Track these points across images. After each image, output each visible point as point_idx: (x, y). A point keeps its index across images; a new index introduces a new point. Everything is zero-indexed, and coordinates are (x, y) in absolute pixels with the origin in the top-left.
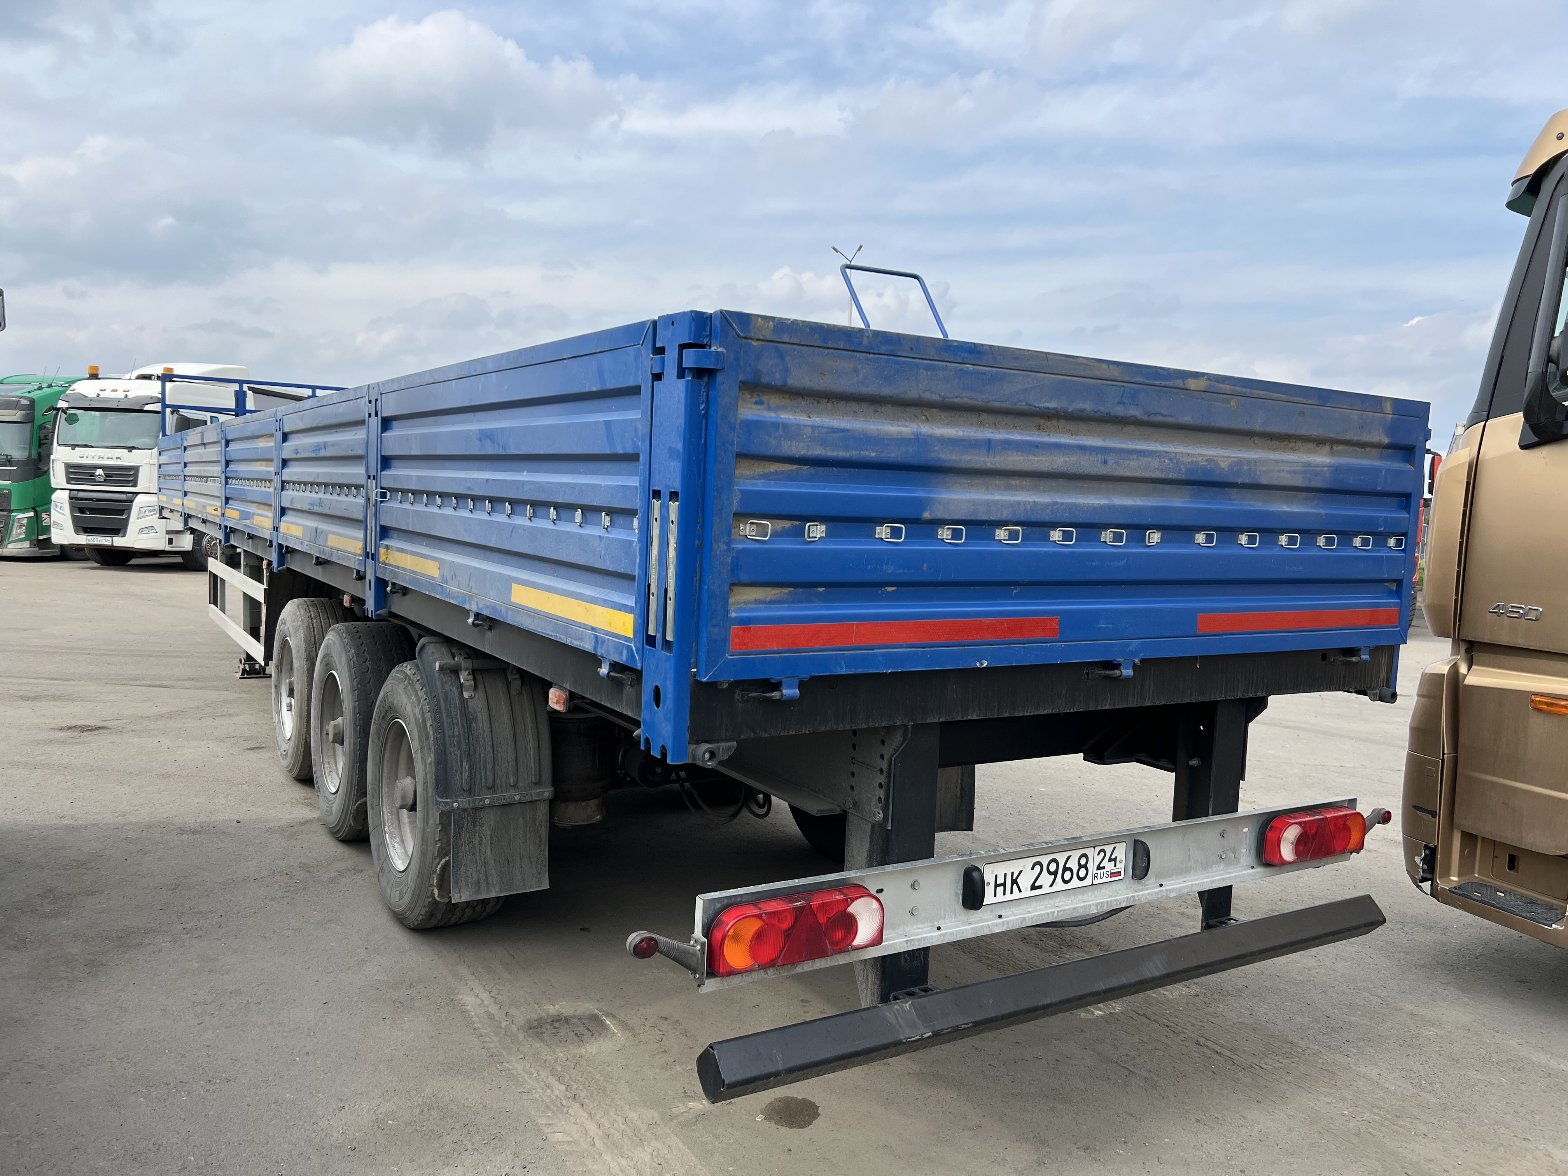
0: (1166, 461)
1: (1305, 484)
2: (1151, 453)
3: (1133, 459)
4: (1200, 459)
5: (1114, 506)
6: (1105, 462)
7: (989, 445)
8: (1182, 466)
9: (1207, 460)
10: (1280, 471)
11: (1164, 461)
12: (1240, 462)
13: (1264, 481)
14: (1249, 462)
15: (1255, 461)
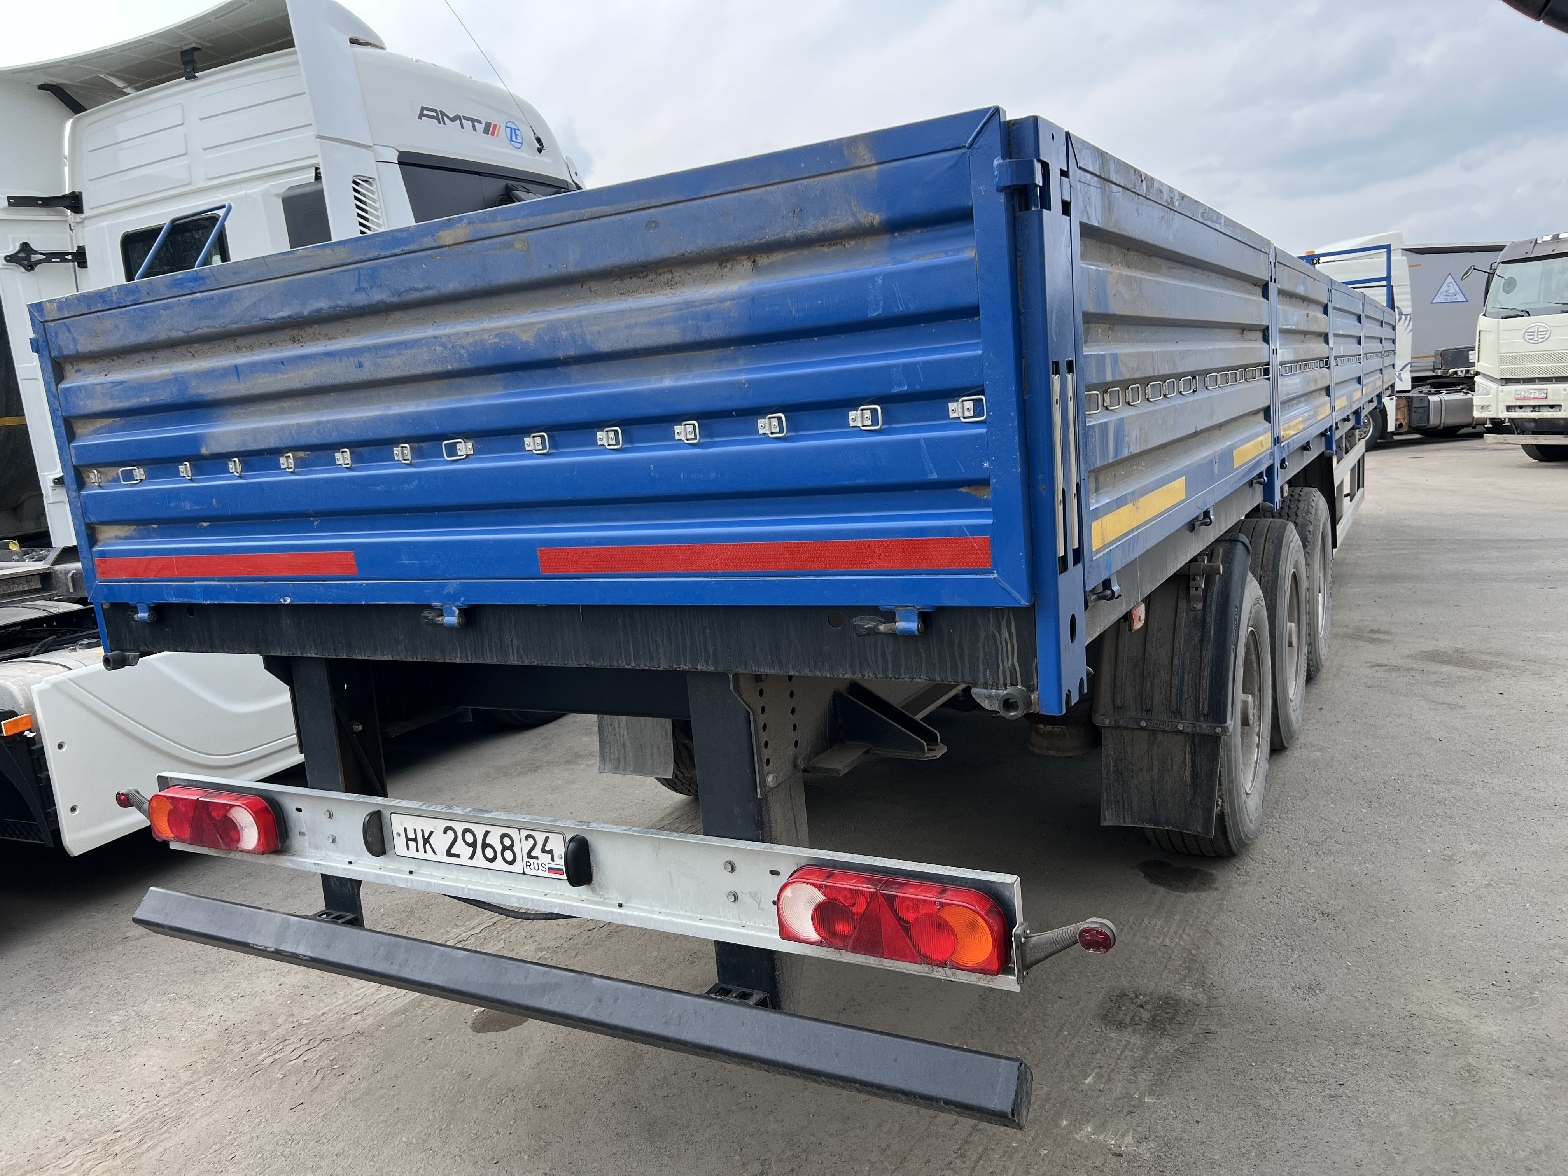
0: (438, 348)
2: (416, 343)
3: (393, 356)
4: (486, 336)
5: (387, 417)
6: (361, 365)
7: (237, 370)
8: (462, 351)
9: (497, 335)
11: (435, 349)
12: (552, 327)
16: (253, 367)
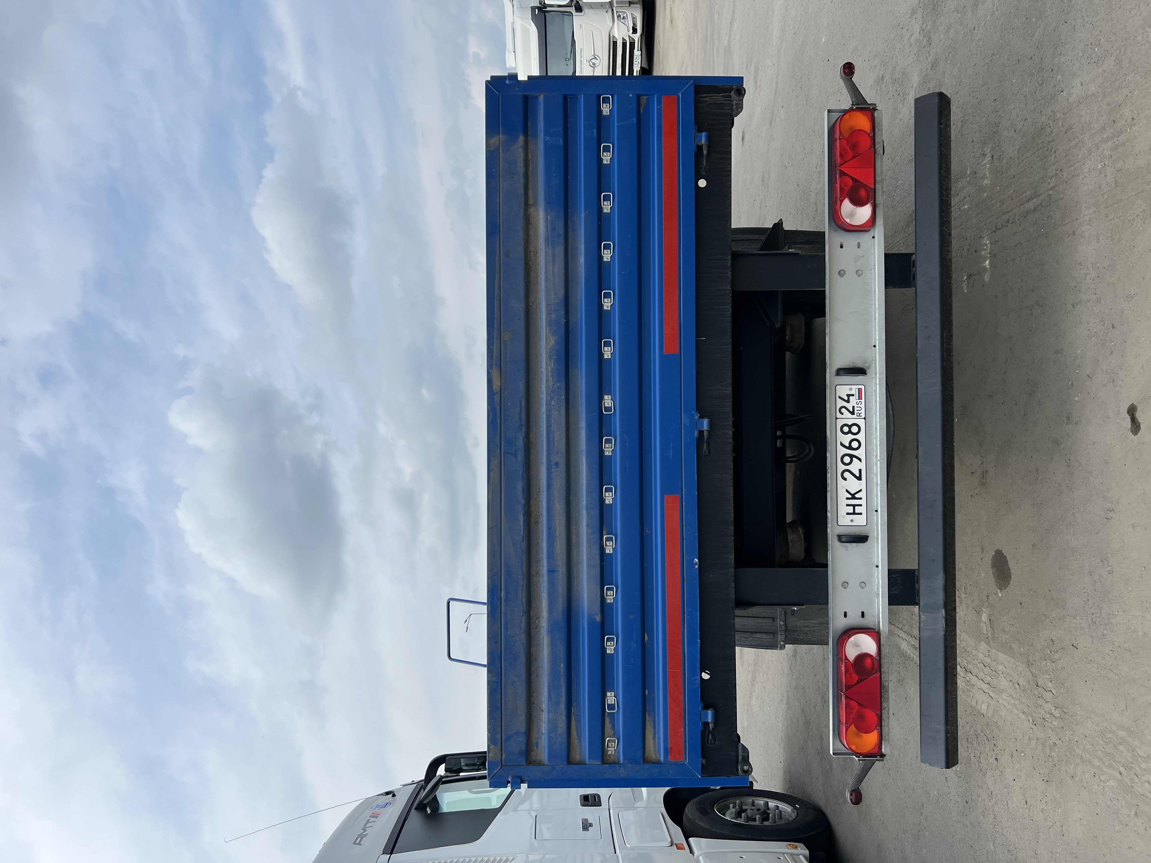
0: (553, 403)
1: (562, 241)
2: (548, 419)
3: (554, 437)
4: (549, 368)
5: (587, 451)
6: (557, 464)
7: (551, 571)
8: (556, 386)
9: (550, 361)
10: (554, 275)
11: (553, 406)
12: (549, 323)
13: (561, 293)
14: (548, 313)
15: (548, 305)
16: (551, 556)
